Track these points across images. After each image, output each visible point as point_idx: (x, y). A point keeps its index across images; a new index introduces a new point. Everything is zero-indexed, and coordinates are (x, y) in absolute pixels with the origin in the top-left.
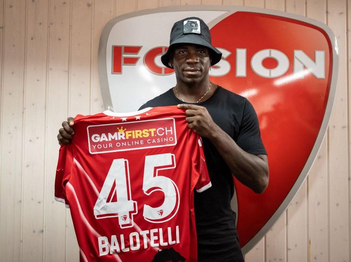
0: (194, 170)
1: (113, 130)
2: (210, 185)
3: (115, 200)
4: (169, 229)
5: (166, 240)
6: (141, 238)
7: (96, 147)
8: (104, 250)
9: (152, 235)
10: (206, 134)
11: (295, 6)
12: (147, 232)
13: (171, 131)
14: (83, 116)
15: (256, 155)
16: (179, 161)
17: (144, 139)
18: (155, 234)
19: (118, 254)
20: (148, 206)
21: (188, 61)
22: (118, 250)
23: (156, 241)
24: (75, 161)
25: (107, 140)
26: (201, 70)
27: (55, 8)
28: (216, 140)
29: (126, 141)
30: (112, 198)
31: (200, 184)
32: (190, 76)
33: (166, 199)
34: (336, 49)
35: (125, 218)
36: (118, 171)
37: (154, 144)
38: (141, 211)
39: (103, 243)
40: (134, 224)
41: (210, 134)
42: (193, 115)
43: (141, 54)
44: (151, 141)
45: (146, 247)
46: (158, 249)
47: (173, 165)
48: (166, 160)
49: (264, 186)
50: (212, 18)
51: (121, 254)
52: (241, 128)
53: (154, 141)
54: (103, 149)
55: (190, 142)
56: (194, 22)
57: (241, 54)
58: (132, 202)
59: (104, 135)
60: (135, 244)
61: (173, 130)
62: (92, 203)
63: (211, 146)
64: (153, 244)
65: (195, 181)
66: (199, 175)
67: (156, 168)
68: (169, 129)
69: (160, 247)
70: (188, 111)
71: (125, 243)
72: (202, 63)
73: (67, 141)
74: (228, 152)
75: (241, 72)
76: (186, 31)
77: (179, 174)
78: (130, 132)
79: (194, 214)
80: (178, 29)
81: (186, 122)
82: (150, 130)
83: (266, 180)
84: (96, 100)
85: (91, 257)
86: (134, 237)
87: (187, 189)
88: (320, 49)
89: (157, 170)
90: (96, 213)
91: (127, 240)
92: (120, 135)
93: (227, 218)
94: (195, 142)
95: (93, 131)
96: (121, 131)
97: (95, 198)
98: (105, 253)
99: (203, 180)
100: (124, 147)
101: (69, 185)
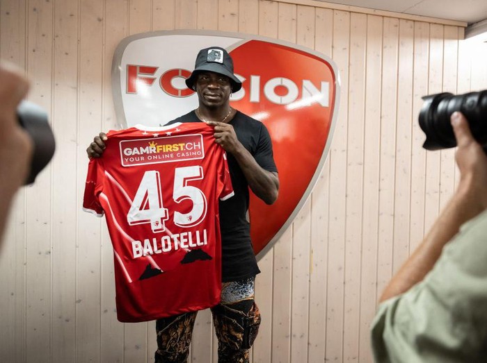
0: (219, 181)
1: (145, 145)
2: (233, 194)
3: (147, 208)
4: (198, 233)
5: (195, 241)
6: (172, 241)
7: (129, 160)
8: (138, 252)
9: (182, 238)
10: (231, 149)
11: (305, 39)
12: (178, 235)
13: (199, 145)
14: (115, 132)
15: (271, 171)
16: (206, 173)
17: (173, 152)
18: (185, 237)
19: (151, 255)
20: (178, 213)
21: (209, 86)
22: (151, 252)
23: (186, 243)
24: (107, 173)
25: (139, 153)
26: (221, 96)
27: (61, 20)
28: (239, 155)
29: (157, 154)
30: (145, 206)
31: (224, 193)
32: (211, 100)
33: (194, 207)
34: (339, 79)
35: (157, 224)
36: (150, 182)
37: (183, 157)
38: (172, 217)
39: (137, 247)
40: (165, 229)
41: (235, 150)
42: (221, 131)
43: (158, 75)
44: (181, 155)
45: (176, 248)
46: (187, 250)
47: (201, 176)
48: (195, 171)
49: (275, 199)
50: (230, 44)
51: (154, 255)
52: (258, 148)
53: (183, 155)
54: (135, 162)
55: (217, 156)
56: (217, 52)
57: (255, 80)
58: (163, 209)
59: (136, 149)
60: (167, 246)
61: (201, 145)
62: (125, 211)
63: (234, 161)
64: (183, 246)
65: (220, 190)
66: (223, 185)
67: (185, 179)
68: (197, 144)
69: (189, 248)
70: (216, 128)
71: (158, 246)
72: (223, 90)
73: (98, 155)
74: (249, 166)
75: (255, 97)
76: (209, 59)
77: (206, 184)
78: (161, 146)
79: (219, 219)
80: (202, 57)
81: (214, 137)
82: (180, 145)
83: (276, 193)
84: (108, 119)
85: (125, 259)
86: (166, 240)
87: (214, 197)
88: (326, 80)
89: (187, 181)
90: (129, 220)
91: (159, 243)
92: (151, 149)
93: (243, 227)
94: (221, 156)
95: (125, 146)
96: (152, 145)
97: (129, 206)
98: (139, 256)
99: (227, 189)
100: (156, 160)
101: (102, 195)
